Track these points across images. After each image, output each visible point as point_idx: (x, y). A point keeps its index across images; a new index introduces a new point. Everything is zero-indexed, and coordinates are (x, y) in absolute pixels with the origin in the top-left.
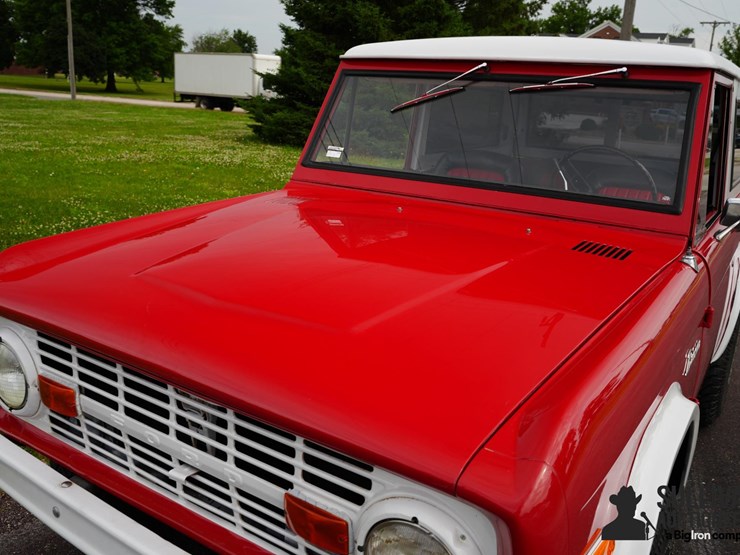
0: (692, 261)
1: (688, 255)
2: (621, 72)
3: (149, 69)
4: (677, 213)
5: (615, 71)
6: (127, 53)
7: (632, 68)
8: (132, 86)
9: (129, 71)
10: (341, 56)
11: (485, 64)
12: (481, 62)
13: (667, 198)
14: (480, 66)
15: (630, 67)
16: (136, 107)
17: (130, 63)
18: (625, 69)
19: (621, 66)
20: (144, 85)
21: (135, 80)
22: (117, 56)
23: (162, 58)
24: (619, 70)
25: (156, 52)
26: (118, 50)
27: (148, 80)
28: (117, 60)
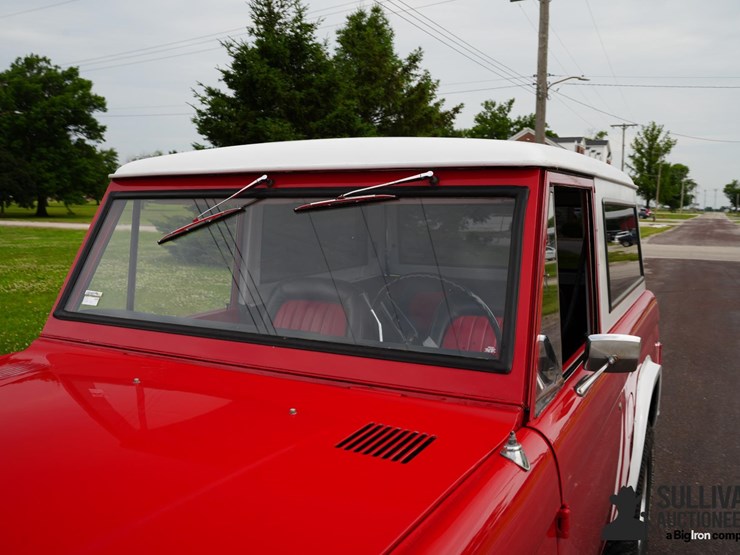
0: (518, 453)
1: (511, 444)
2: (426, 177)
3: (81, 193)
4: (504, 372)
5: (418, 176)
6: (58, 177)
7: (440, 171)
8: (64, 210)
9: (62, 195)
10: (110, 175)
11: (265, 177)
12: (260, 174)
13: (491, 350)
14: (259, 180)
15: (437, 170)
16: (60, 232)
17: (61, 187)
18: (430, 174)
19: (425, 170)
20: (75, 209)
21: (66, 204)
22: (47, 181)
23: (94, 181)
24: (423, 175)
25: (87, 176)
26: (48, 175)
27: (80, 202)
28: (46, 185)
